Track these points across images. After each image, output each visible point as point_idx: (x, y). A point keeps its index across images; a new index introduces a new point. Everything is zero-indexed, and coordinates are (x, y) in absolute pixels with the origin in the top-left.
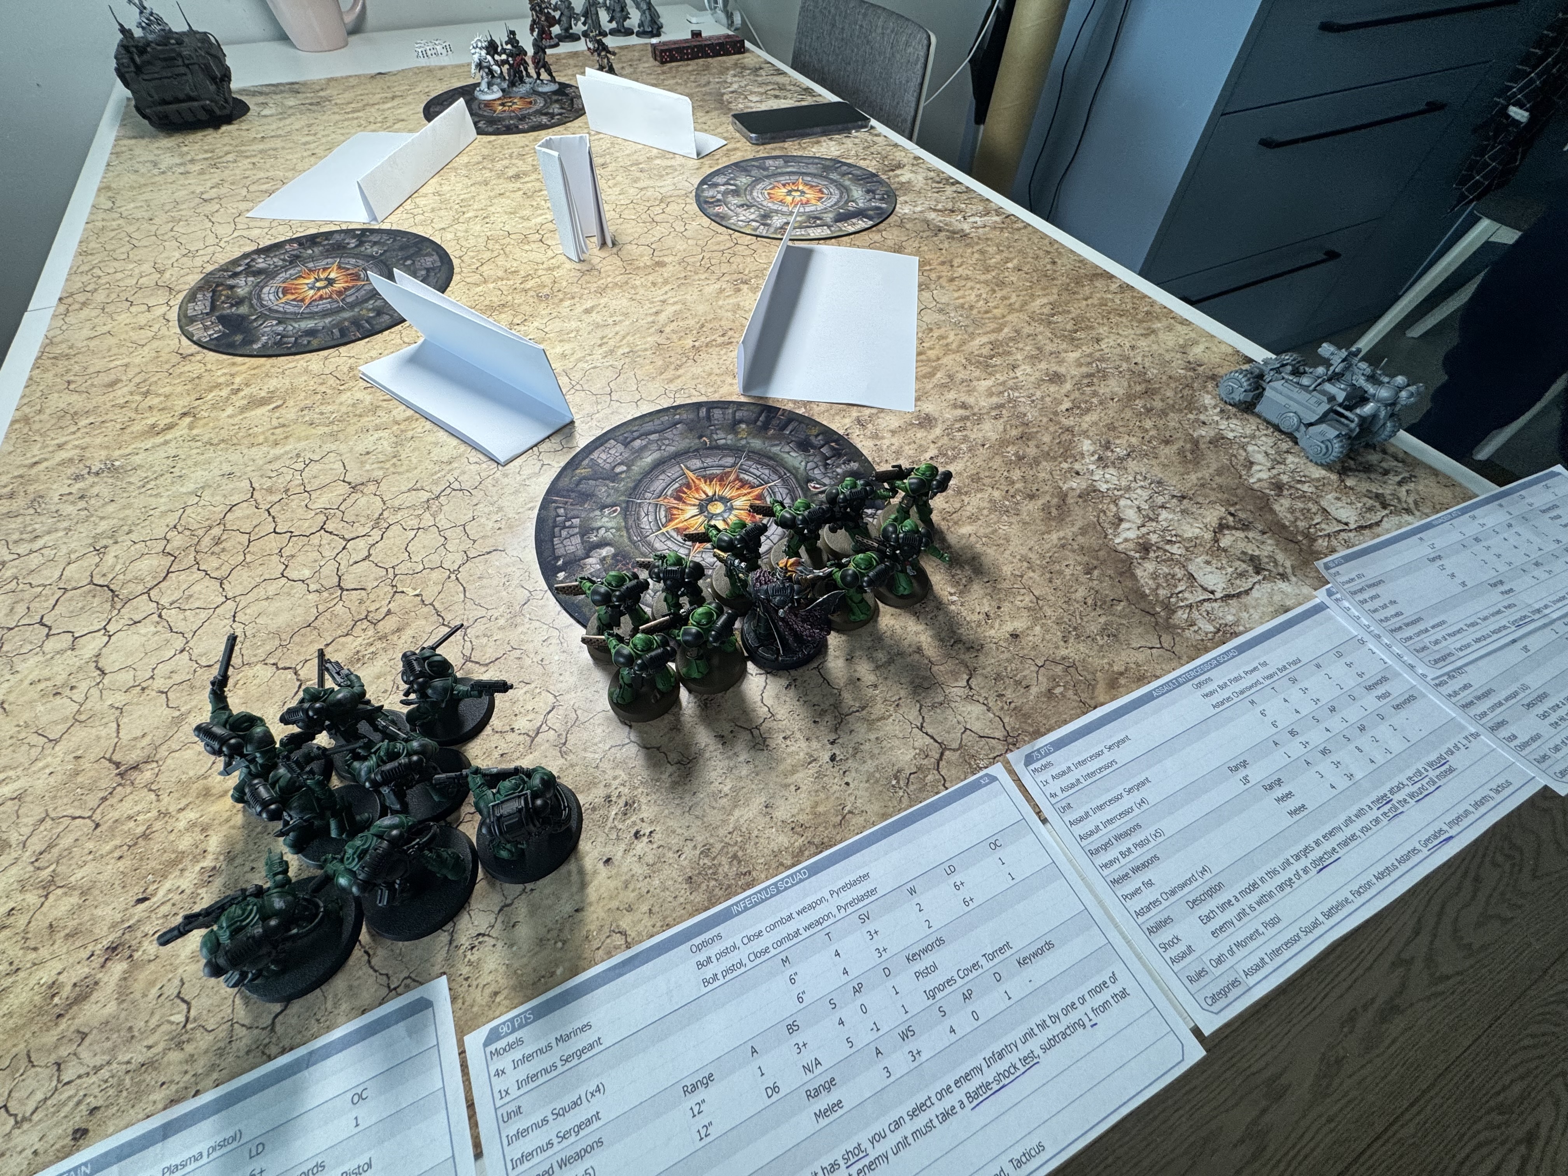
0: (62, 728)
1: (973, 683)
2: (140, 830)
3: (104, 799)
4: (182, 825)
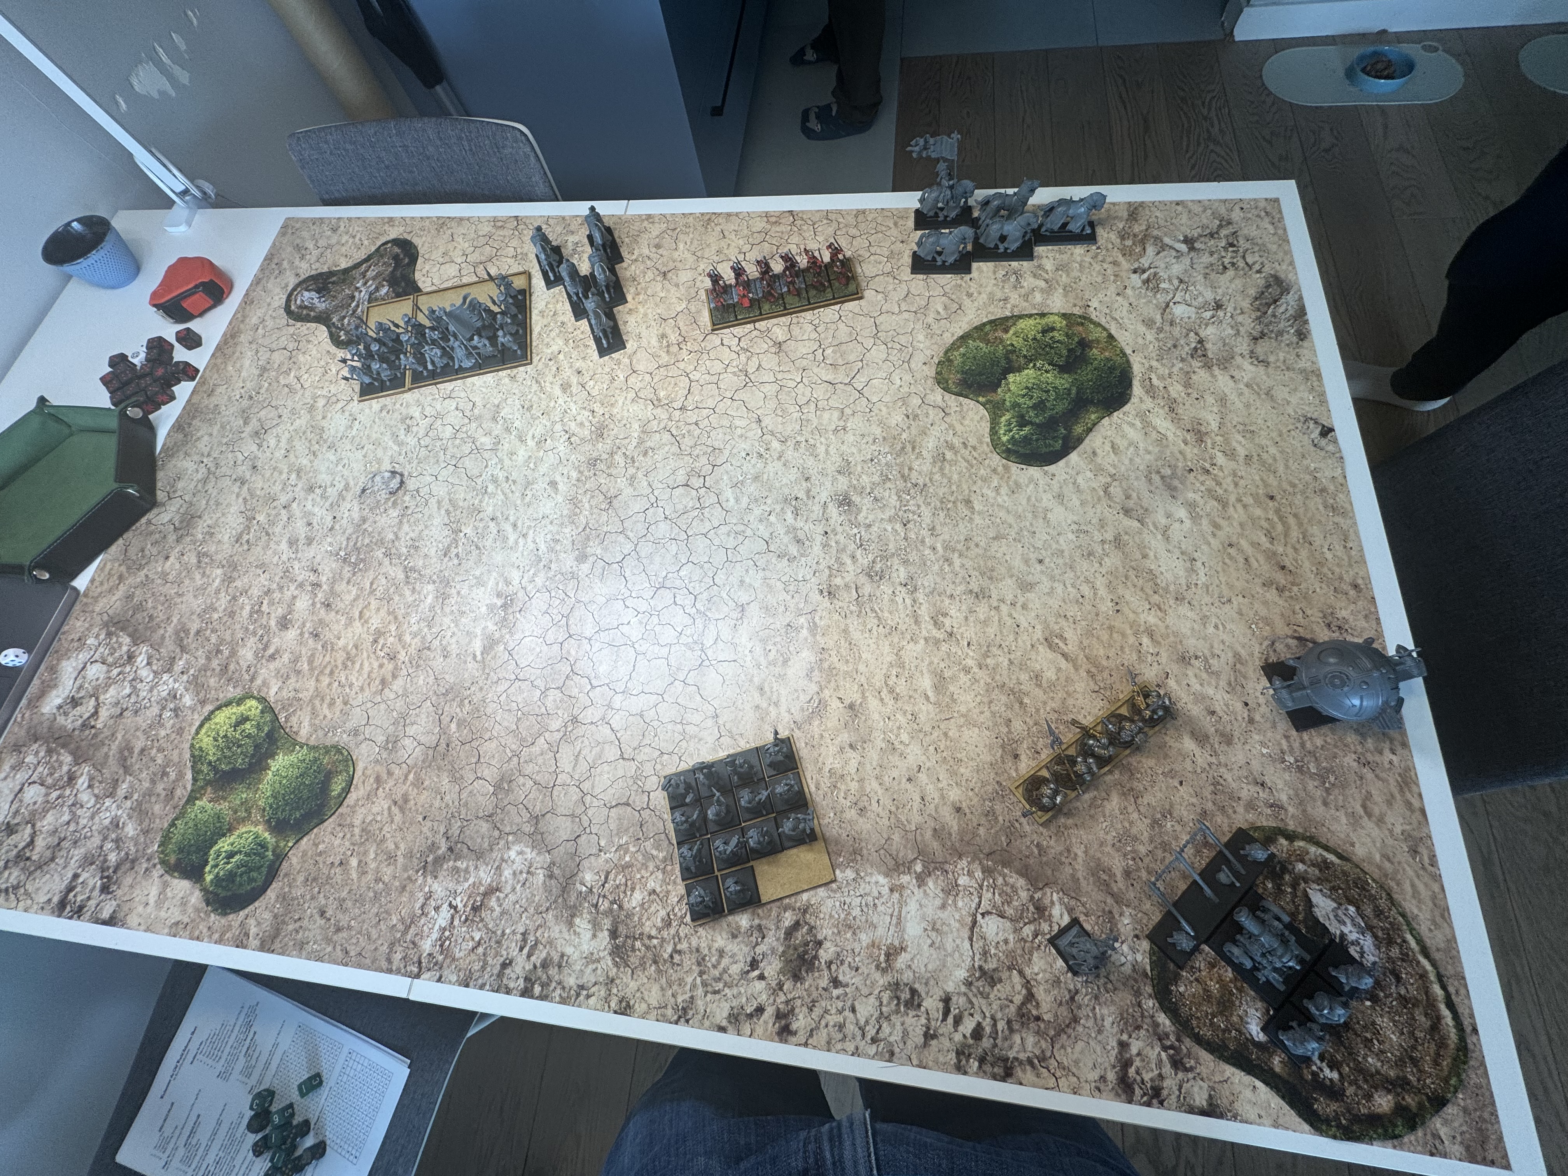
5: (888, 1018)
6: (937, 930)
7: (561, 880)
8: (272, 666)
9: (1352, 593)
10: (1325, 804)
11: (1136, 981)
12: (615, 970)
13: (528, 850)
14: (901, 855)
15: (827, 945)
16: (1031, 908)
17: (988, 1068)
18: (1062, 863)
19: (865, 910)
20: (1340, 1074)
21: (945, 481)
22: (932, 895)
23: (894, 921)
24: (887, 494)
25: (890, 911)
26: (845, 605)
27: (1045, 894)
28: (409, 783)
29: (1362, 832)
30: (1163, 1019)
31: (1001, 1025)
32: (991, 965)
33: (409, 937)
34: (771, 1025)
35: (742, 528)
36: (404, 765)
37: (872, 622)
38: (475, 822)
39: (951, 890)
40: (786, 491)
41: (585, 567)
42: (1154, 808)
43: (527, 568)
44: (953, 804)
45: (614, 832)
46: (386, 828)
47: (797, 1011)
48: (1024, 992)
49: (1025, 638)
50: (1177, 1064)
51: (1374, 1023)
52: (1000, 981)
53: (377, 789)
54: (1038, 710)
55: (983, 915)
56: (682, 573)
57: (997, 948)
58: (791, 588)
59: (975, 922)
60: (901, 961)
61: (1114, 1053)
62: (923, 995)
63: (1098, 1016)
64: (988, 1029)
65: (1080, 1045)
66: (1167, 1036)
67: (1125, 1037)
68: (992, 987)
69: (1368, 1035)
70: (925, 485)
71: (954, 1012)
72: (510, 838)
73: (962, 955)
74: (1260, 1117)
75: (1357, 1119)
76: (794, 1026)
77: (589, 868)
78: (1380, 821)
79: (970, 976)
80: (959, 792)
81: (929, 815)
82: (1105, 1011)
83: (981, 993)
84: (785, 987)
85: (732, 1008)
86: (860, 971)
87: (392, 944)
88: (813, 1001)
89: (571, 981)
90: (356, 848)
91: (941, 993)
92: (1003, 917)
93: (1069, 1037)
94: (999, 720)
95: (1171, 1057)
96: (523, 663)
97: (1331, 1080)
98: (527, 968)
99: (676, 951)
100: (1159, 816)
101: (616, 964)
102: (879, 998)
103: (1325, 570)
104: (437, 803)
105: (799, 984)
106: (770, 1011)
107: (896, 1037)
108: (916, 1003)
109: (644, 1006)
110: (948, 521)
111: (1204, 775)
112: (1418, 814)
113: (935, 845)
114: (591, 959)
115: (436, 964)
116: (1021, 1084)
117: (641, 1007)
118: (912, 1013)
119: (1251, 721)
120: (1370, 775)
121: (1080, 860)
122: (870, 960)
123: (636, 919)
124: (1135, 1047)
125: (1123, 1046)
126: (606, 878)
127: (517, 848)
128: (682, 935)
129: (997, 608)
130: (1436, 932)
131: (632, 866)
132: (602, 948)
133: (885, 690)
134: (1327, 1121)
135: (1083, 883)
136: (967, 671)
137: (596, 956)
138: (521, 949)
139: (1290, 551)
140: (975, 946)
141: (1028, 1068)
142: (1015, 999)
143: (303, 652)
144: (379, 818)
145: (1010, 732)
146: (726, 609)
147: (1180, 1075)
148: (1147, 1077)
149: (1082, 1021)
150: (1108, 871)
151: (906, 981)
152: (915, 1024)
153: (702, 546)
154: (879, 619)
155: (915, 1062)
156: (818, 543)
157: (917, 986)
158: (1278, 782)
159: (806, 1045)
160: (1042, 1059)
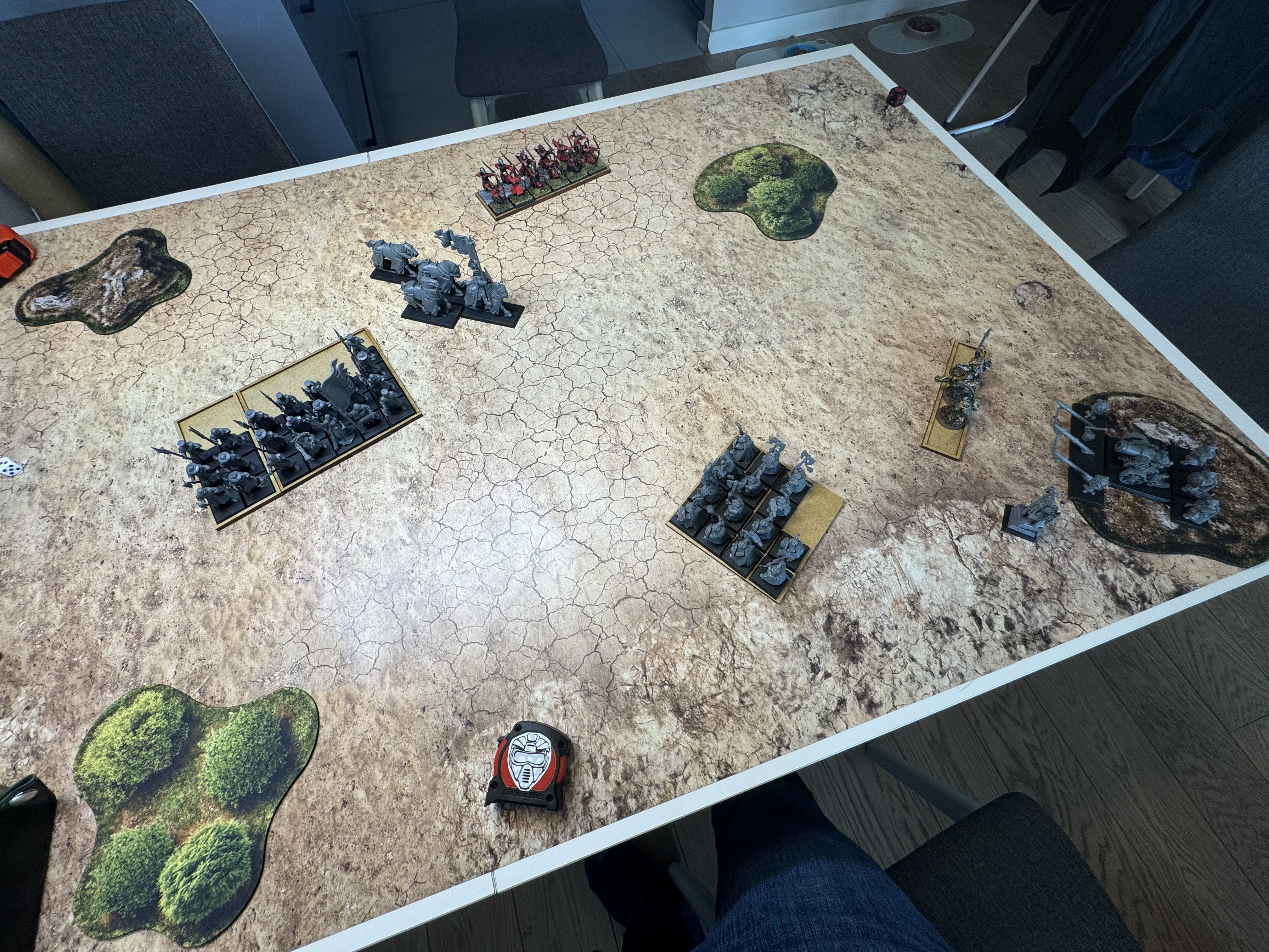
5: (941, 651)
6: (934, 567)
7: (601, 692)
8: (156, 648)
9: (1037, 248)
10: (1107, 370)
11: (1081, 531)
12: (697, 742)
13: (553, 683)
14: (875, 526)
15: (862, 621)
16: (986, 518)
17: (1032, 645)
18: (986, 478)
19: (874, 580)
20: (1229, 524)
21: (745, 267)
22: (914, 544)
23: (900, 577)
24: (708, 288)
25: (893, 571)
26: (723, 372)
27: (988, 505)
28: (388, 686)
29: (1137, 377)
30: (1112, 547)
31: (1020, 609)
32: (986, 572)
33: (465, 833)
34: (858, 708)
35: (606, 348)
36: (374, 671)
37: (751, 377)
38: (483, 685)
39: (925, 533)
40: (628, 311)
41: (479, 427)
42: (1017, 416)
43: (420, 448)
44: (888, 474)
45: (629, 626)
46: (383, 741)
47: (871, 685)
48: (1019, 577)
49: (865, 345)
50: (1141, 572)
51: (1223, 484)
52: (1000, 579)
53: (353, 708)
54: (904, 388)
55: (958, 539)
56: (572, 399)
57: (982, 557)
58: (673, 376)
59: (956, 547)
60: (924, 602)
61: (1101, 586)
62: (955, 619)
63: (1075, 567)
64: (1014, 618)
65: (1078, 593)
66: (1122, 556)
67: (1100, 572)
68: (997, 586)
69: (1225, 492)
70: (732, 274)
71: (984, 619)
72: (528, 681)
73: (962, 575)
74: (1208, 577)
75: (1256, 546)
76: (877, 699)
77: (623, 667)
78: (1142, 367)
79: (978, 587)
80: (887, 464)
81: (877, 489)
82: (1077, 562)
83: (993, 595)
84: (851, 673)
85: (819, 714)
86: (899, 627)
87: (449, 852)
88: (879, 670)
89: (661, 776)
90: (355, 778)
91: (967, 610)
92: (972, 534)
93: (1067, 592)
94: (884, 404)
95: (1135, 569)
96: (458, 526)
97: (1227, 530)
98: (611, 789)
99: (743, 695)
100: (1023, 420)
101: (696, 737)
102: (926, 640)
103: (1014, 241)
104: (431, 689)
105: (860, 664)
106: (850, 699)
107: (956, 662)
108: (954, 627)
109: (742, 758)
110: (764, 291)
111: (1031, 383)
112: (1156, 354)
113: (894, 508)
114: (669, 746)
115: (510, 842)
116: (1060, 643)
117: (739, 761)
118: (955, 637)
119: (1035, 340)
120: (1118, 344)
121: (995, 471)
122: (902, 615)
123: (691, 687)
124: (1111, 577)
125: (1103, 578)
126: (644, 667)
127: (541, 687)
128: (739, 678)
129: (834, 333)
130: (1213, 416)
131: (662, 645)
132: (674, 729)
133: (789, 418)
134: (1244, 557)
135: (1007, 485)
136: (840, 381)
137: (672, 740)
138: (595, 776)
139: (988, 237)
140: (967, 564)
141: (1057, 629)
142: (1017, 586)
143: (192, 619)
144: (369, 735)
145: (895, 409)
146: (626, 411)
147: (1148, 577)
148: (1131, 590)
149: (1068, 577)
150: (1016, 469)
151: (936, 616)
152: (963, 643)
153: (579, 373)
154: (755, 372)
155: (981, 671)
156: (676, 338)
157: (946, 615)
158: (1074, 369)
159: (895, 708)
160: (1062, 617)
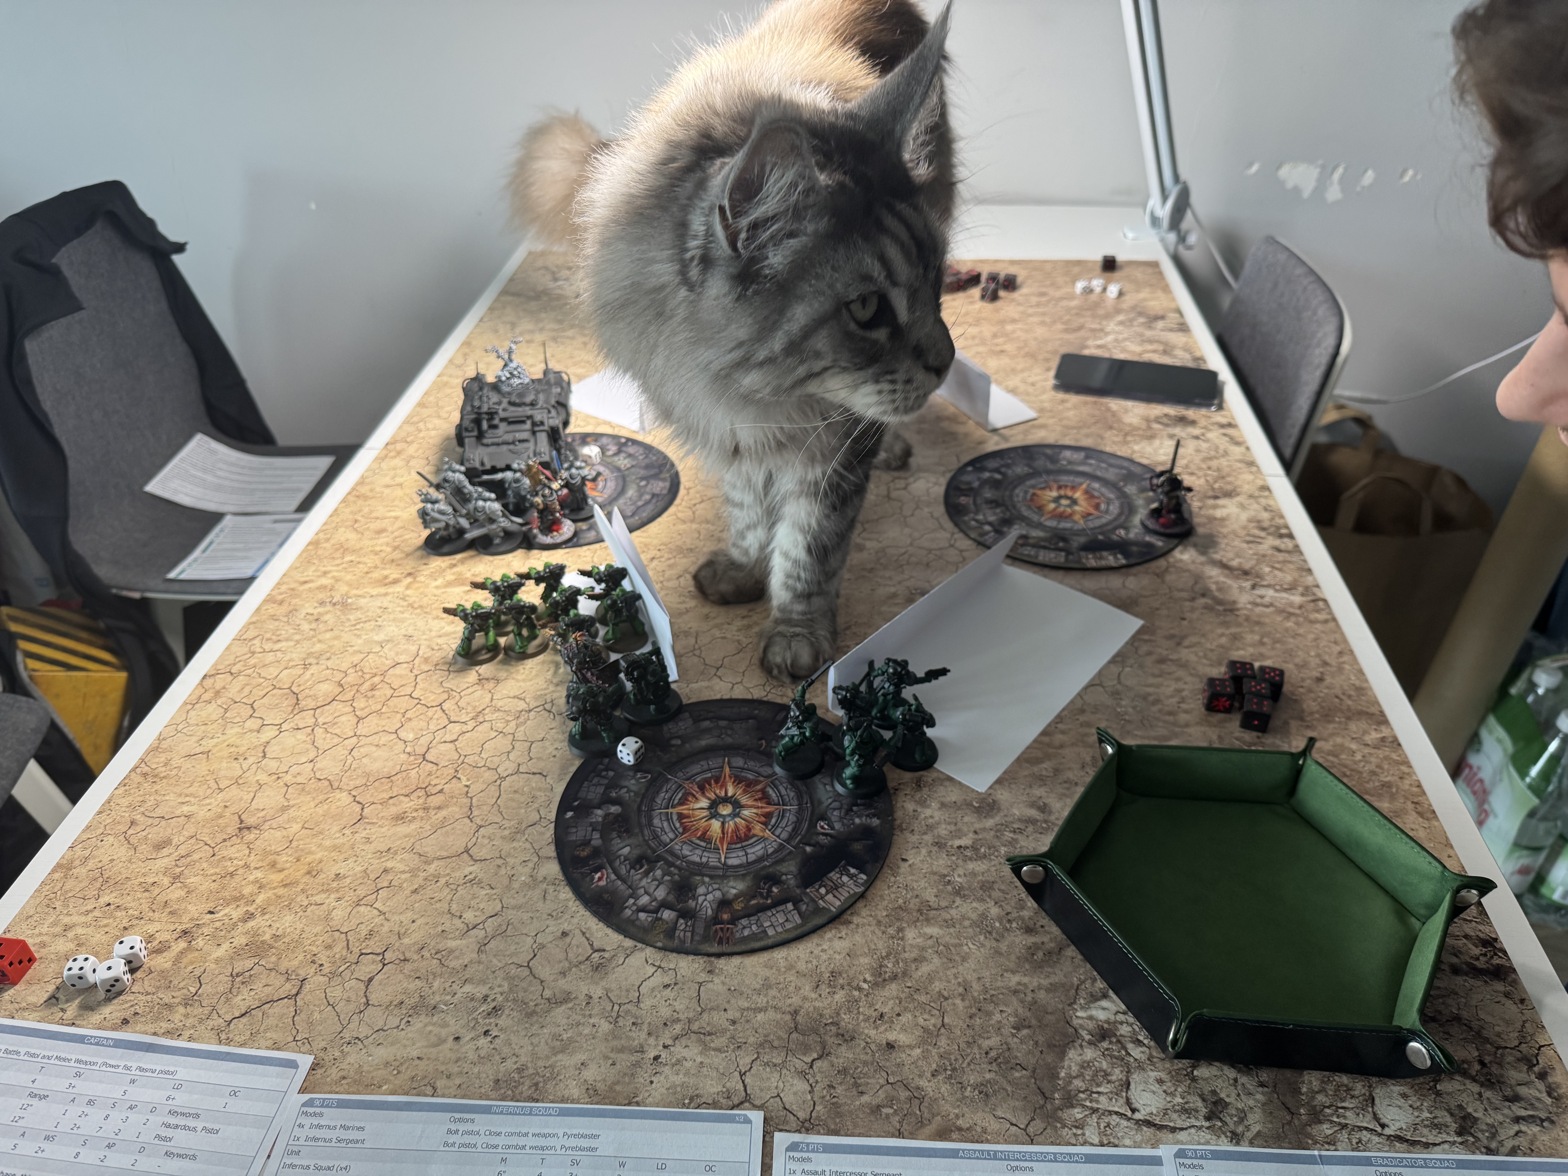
0: (228, 783)
1: (818, 1064)
2: (231, 869)
3: (225, 840)
4: (251, 878)
